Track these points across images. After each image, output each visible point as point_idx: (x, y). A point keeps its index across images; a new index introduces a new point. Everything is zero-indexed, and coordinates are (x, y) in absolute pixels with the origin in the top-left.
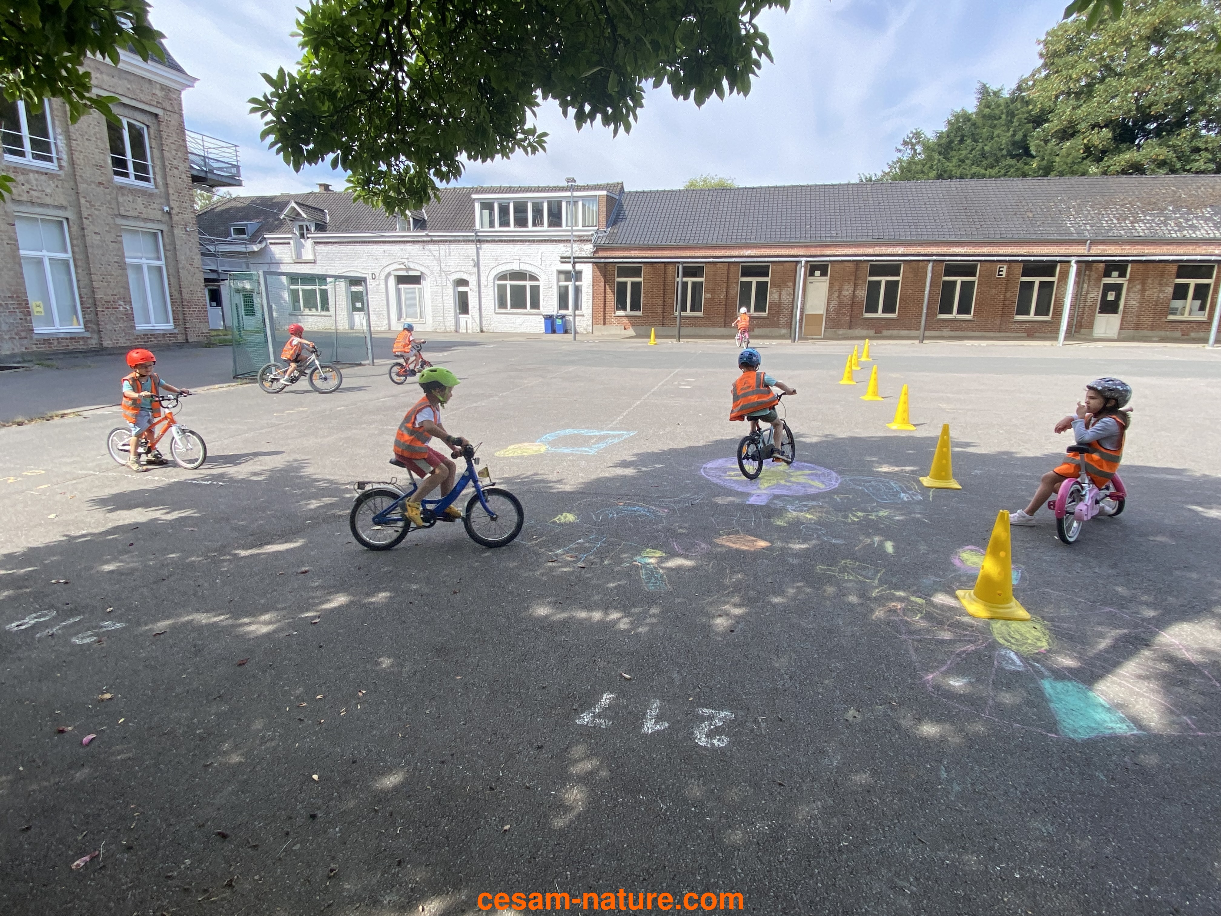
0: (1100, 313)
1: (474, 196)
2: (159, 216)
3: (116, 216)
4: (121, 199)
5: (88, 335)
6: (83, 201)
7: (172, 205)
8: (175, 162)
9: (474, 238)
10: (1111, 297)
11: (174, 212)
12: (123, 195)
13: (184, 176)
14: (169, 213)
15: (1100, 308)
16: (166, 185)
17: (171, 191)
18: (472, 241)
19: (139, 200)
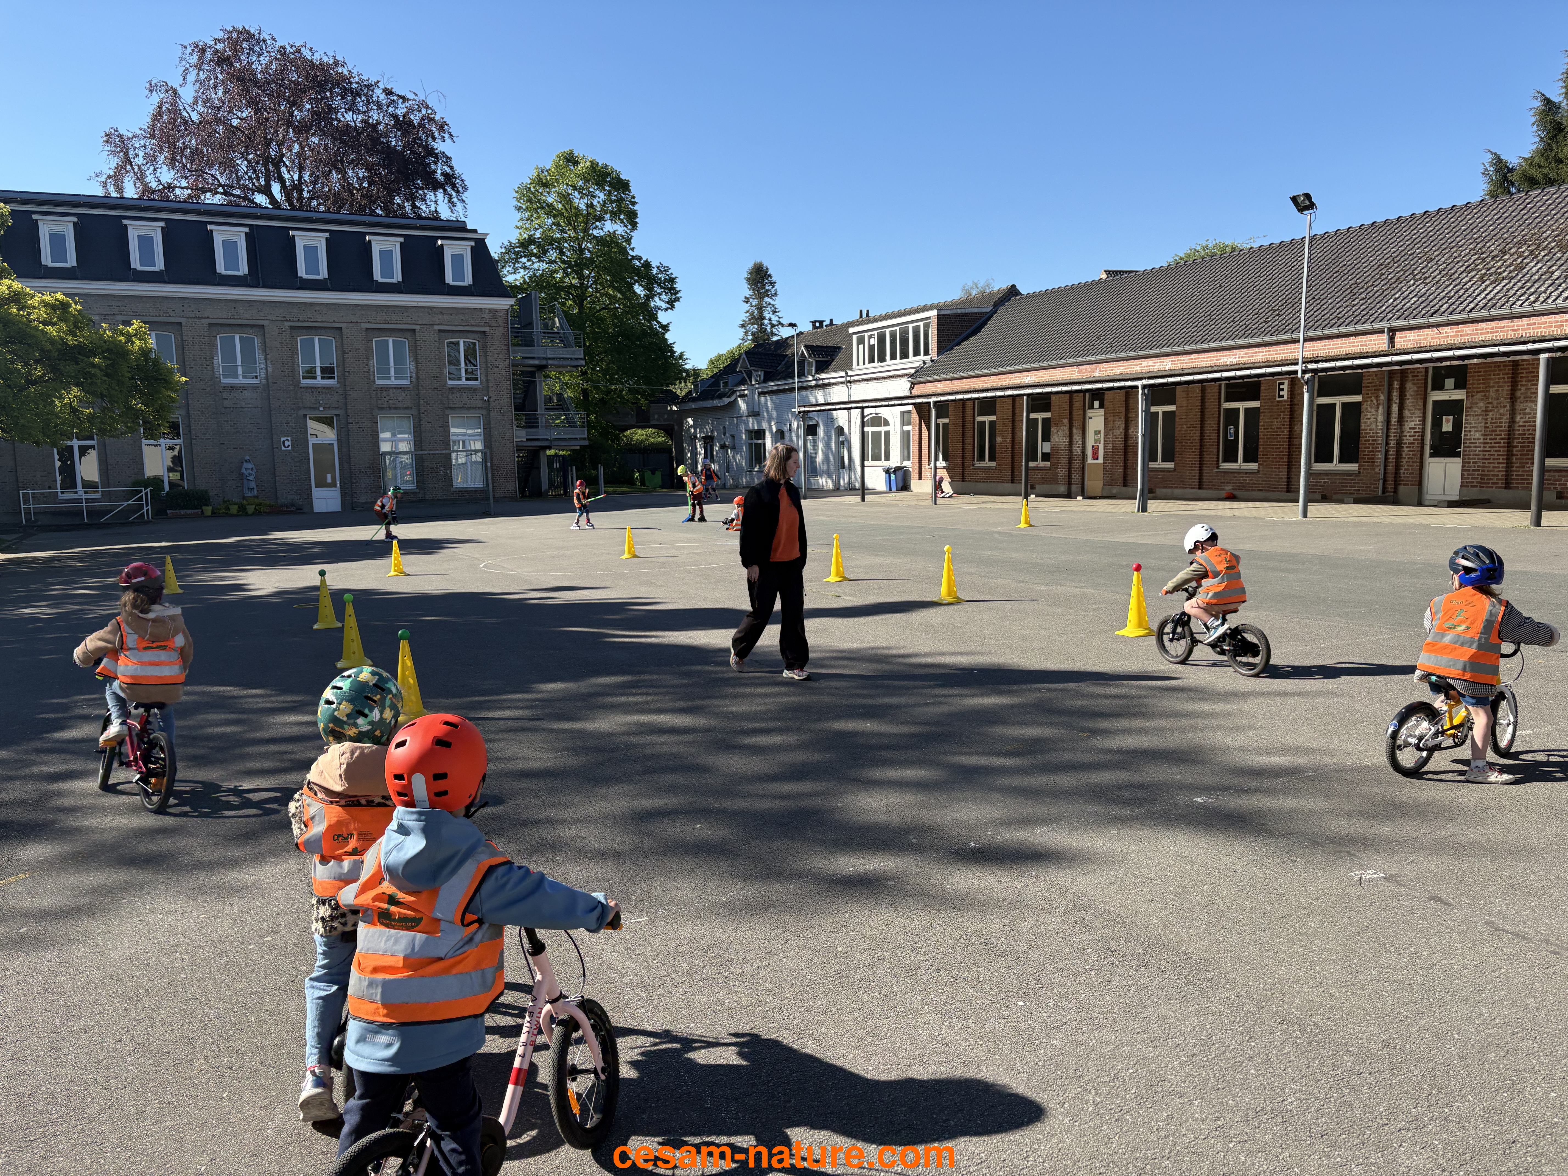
0: (1432, 455)
1: (851, 330)
2: (479, 404)
3: (447, 408)
4: (450, 397)
5: (418, 491)
6: (422, 402)
7: (490, 394)
8: (497, 363)
9: (844, 379)
10: (1447, 426)
11: (491, 400)
12: (453, 393)
13: (503, 372)
14: (488, 400)
15: (1432, 447)
16: (487, 381)
17: (491, 385)
18: (842, 383)
19: (465, 395)
